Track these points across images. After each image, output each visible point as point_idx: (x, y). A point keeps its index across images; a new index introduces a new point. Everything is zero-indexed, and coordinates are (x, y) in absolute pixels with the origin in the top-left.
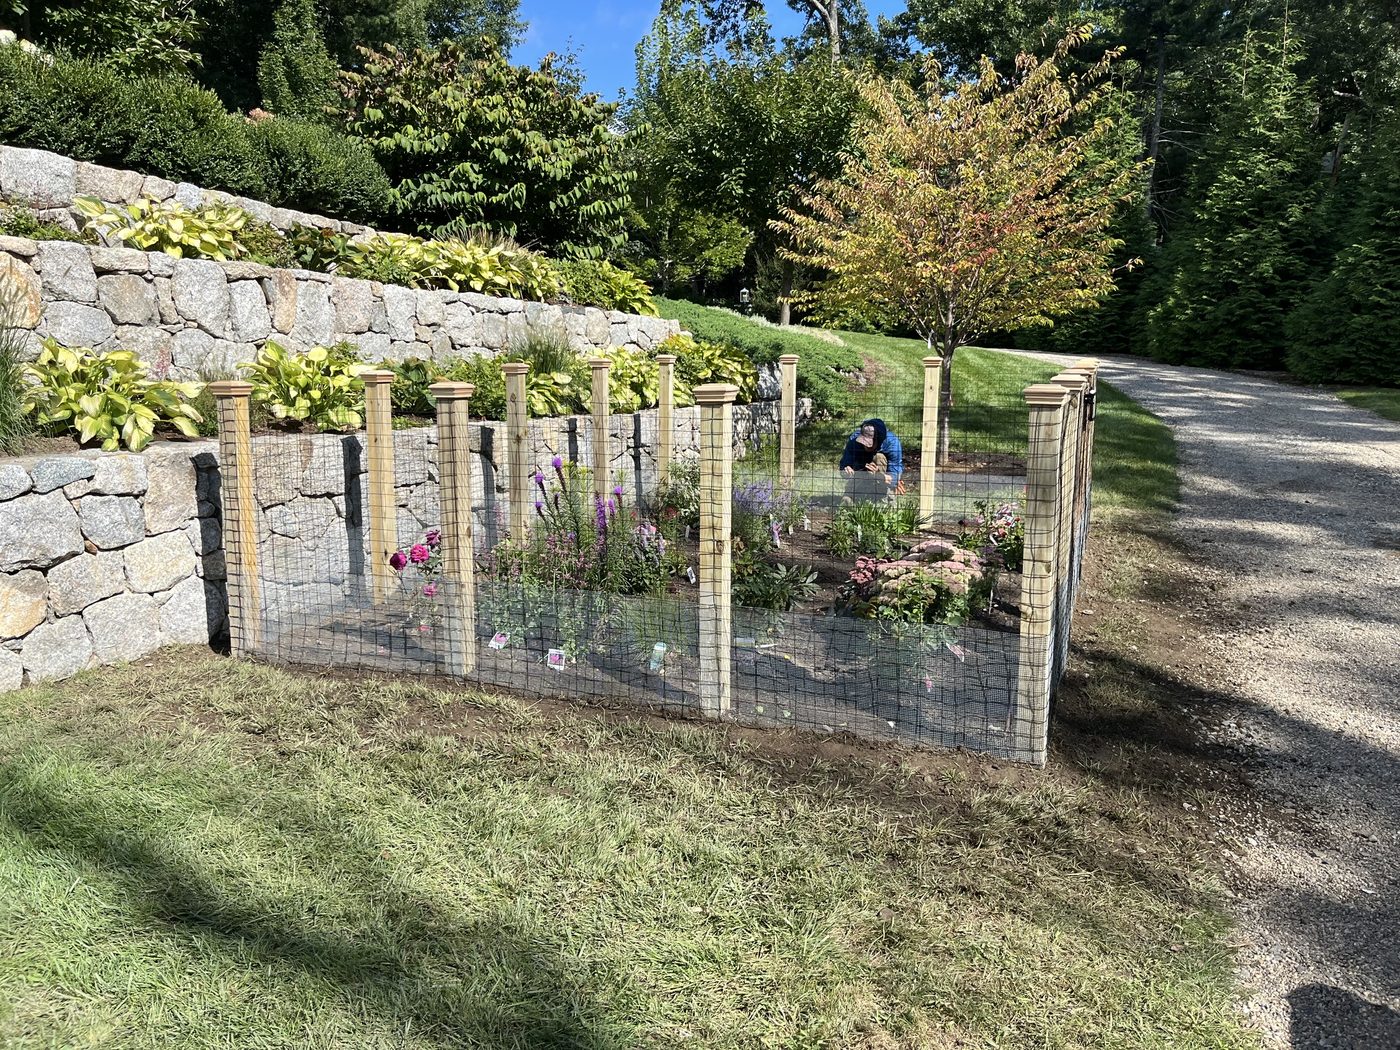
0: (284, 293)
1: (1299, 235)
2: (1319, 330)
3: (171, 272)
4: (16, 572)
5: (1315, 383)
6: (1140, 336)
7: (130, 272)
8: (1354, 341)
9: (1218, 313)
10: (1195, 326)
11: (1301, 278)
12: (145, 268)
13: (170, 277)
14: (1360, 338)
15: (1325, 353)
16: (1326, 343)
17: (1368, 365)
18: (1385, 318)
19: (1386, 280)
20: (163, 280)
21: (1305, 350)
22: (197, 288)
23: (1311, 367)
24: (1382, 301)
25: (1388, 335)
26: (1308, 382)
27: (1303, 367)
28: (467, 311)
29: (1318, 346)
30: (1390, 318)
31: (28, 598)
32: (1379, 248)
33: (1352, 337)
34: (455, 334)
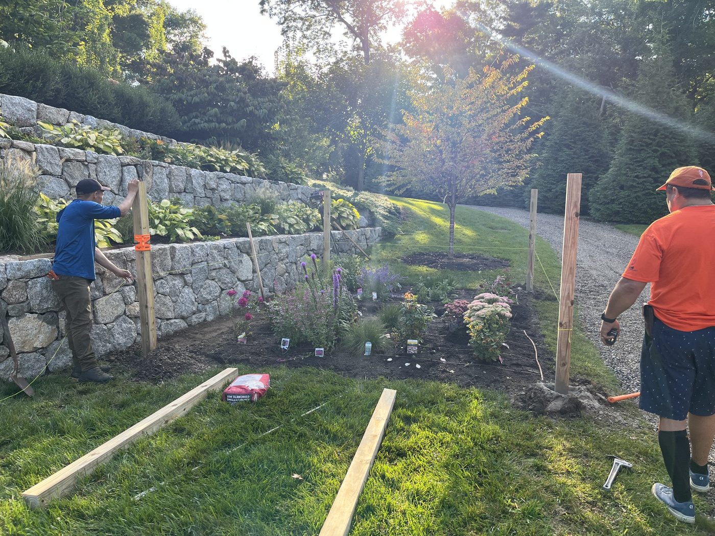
0: (147, 173)
1: (593, 153)
2: (605, 198)
3: (96, 161)
4: (44, 314)
5: (604, 221)
6: (521, 199)
7: (78, 161)
8: (621, 203)
9: (558, 189)
10: (547, 195)
11: (594, 173)
12: (84, 158)
13: (95, 164)
14: (624, 201)
15: (608, 208)
16: (608, 203)
17: (628, 214)
18: (635, 192)
19: (636, 174)
20: (92, 165)
21: (598, 207)
22: (108, 169)
23: (602, 214)
24: (634, 184)
25: (637, 200)
26: (601, 221)
27: (598, 214)
28: (227, 182)
29: (604, 205)
30: (638, 192)
31: (50, 327)
32: (631, 160)
33: (620, 201)
34: (223, 194)
